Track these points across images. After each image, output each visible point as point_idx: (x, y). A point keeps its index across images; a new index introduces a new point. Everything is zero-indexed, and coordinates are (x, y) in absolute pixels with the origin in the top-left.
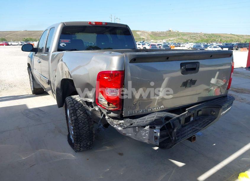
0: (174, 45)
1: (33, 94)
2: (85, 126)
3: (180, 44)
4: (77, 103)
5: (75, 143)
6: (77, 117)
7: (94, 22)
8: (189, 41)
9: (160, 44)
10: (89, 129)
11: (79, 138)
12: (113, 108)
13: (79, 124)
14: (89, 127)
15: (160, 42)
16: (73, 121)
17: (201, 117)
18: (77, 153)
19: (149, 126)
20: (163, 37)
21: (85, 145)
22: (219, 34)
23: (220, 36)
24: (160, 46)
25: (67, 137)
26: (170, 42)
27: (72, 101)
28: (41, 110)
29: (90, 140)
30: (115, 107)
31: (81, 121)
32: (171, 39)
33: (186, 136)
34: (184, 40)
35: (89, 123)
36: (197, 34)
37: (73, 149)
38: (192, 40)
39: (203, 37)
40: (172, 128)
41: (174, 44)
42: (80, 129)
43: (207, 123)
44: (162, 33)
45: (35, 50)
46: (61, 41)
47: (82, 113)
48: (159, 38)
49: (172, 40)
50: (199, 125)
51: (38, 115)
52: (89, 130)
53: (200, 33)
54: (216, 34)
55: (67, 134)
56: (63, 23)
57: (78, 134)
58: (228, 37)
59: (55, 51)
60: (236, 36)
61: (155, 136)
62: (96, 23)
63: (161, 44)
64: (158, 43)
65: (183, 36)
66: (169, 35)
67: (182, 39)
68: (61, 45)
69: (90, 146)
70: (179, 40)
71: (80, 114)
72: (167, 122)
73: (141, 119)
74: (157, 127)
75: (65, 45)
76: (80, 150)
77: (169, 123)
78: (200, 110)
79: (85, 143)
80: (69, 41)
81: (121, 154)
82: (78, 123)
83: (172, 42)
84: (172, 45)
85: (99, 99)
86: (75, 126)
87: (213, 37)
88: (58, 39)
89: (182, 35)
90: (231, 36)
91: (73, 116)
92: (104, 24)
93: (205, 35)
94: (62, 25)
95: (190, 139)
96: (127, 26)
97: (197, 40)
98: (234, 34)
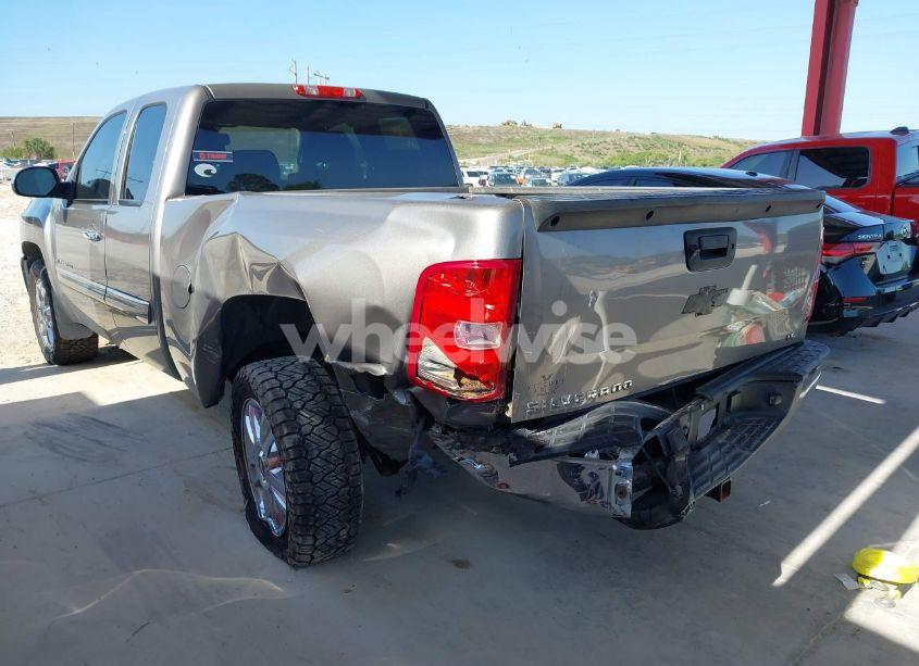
0: (528, 176)
1: (50, 363)
2: (333, 471)
3: (549, 172)
4: (293, 386)
5: (297, 536)
6: (304, 436)
7: (314, 87)
8: (577, 160)
9: (481, 173)
10: (348, 479)
11: (314, 516)
12: (474, 394)
13: (310, 463)
14: (346, 470)
15: (478, 163)
16: (288, 455)
17: (738, 414)
18: (301, 572)
19: (597, 452)
20: (490, 145)
21: (331, 542)
22: (678, 137)
23: (680, 145)
24: (484, 177)
25: (243, 517)
26: (512, 165)
27: (276, 377)
28: (107, 424)
29: (349, 521)
30: (480, 391)
31: (316, 452)
32: (517, 153)
33: (707, 481)
34: (561, 157)
35: (344, 455)
36: (604, 134)
37: (284, 558)
38: (588, 158)
39: (625, 145)
40: (663, 455)
41: (528, 172)
42: (314, 480)
43: (762, 435)
44: (483, 131)
45: (68, 192)
46: (198, 156)
47: (316, 420)
48: (472, 149)
49: (519, 158)
50: (739, 441)
51: (99, 442)
52: (347, 484)
53: (614, 130)
54: (668, 136)
55: (242, 505)
56: (204, 87)
57: (310, 501)
58: (707, 149)
59: (174, 195)
60: (732, 145)
61: (617, 485)
62: (321, 88)
63: (486, 173)
64: (470, 169)
65: (554, 143)
66: (509, 140)
67: (553, 153)
68: (200, 170)
69: (347, 543)
70: (543, 159)
71: (313, 423)
72: (650, 435)
73: (565, 430)
74: (622, 455)
75: (214, 171)
76: (313, 558)
77: (655, 439)
78: (735, 393)
79: (333, 532)
80: (228, 157)
81: (461, 564)
82: (305, 458)
83: (519, 163)
84: (521, 176)
85: (420, 362)
86: (298, 471)
87: (659, 145)
88: (187, 147)
89: (552, 140)
90: (716, 143)
91: (285, 432)
92: (349, 94)
93: (632, 138)
94: (201, 98)
95: (715, 494)
96: (427, 103)
97: (606, 158)
98: (725, 137)
